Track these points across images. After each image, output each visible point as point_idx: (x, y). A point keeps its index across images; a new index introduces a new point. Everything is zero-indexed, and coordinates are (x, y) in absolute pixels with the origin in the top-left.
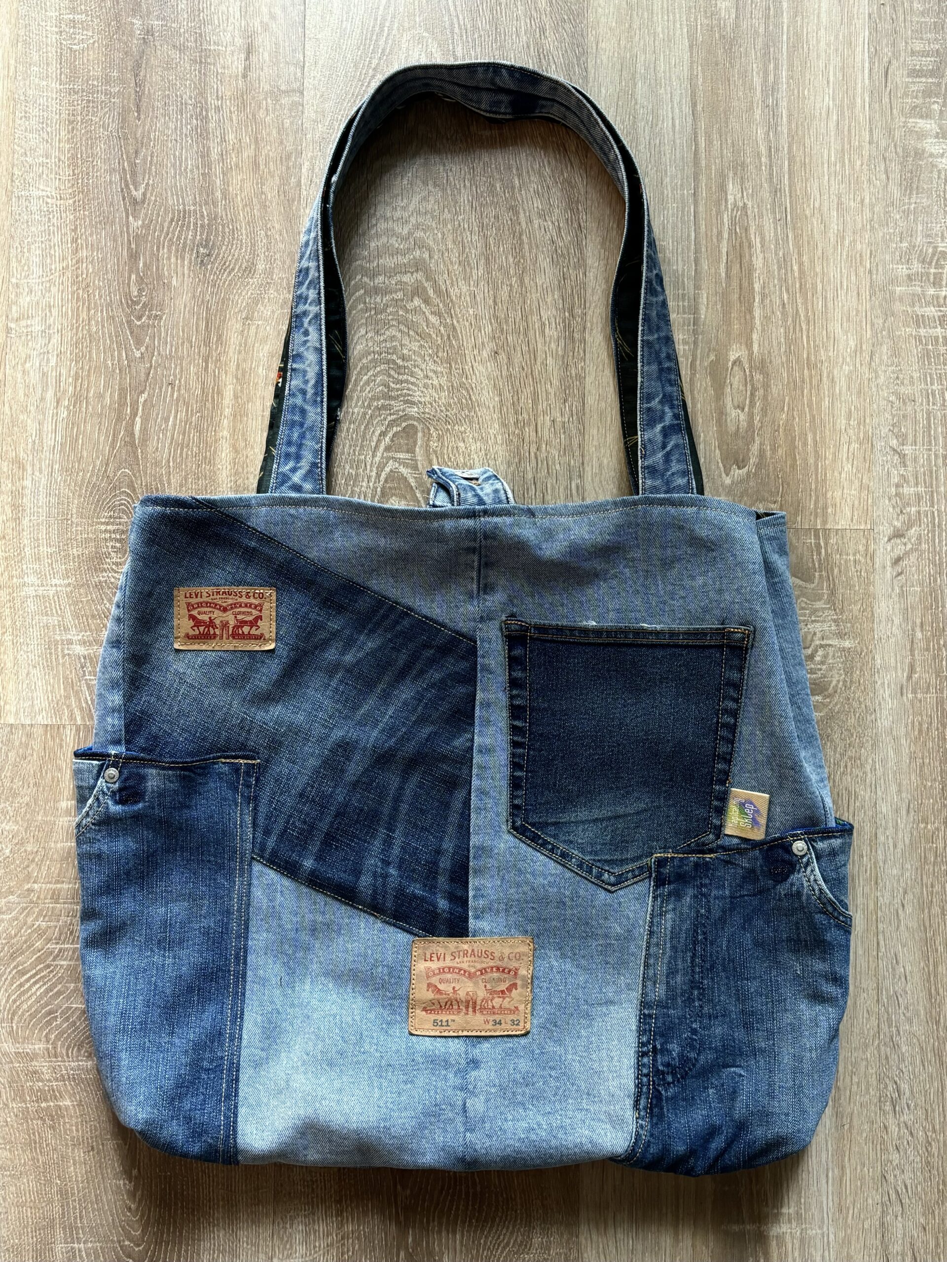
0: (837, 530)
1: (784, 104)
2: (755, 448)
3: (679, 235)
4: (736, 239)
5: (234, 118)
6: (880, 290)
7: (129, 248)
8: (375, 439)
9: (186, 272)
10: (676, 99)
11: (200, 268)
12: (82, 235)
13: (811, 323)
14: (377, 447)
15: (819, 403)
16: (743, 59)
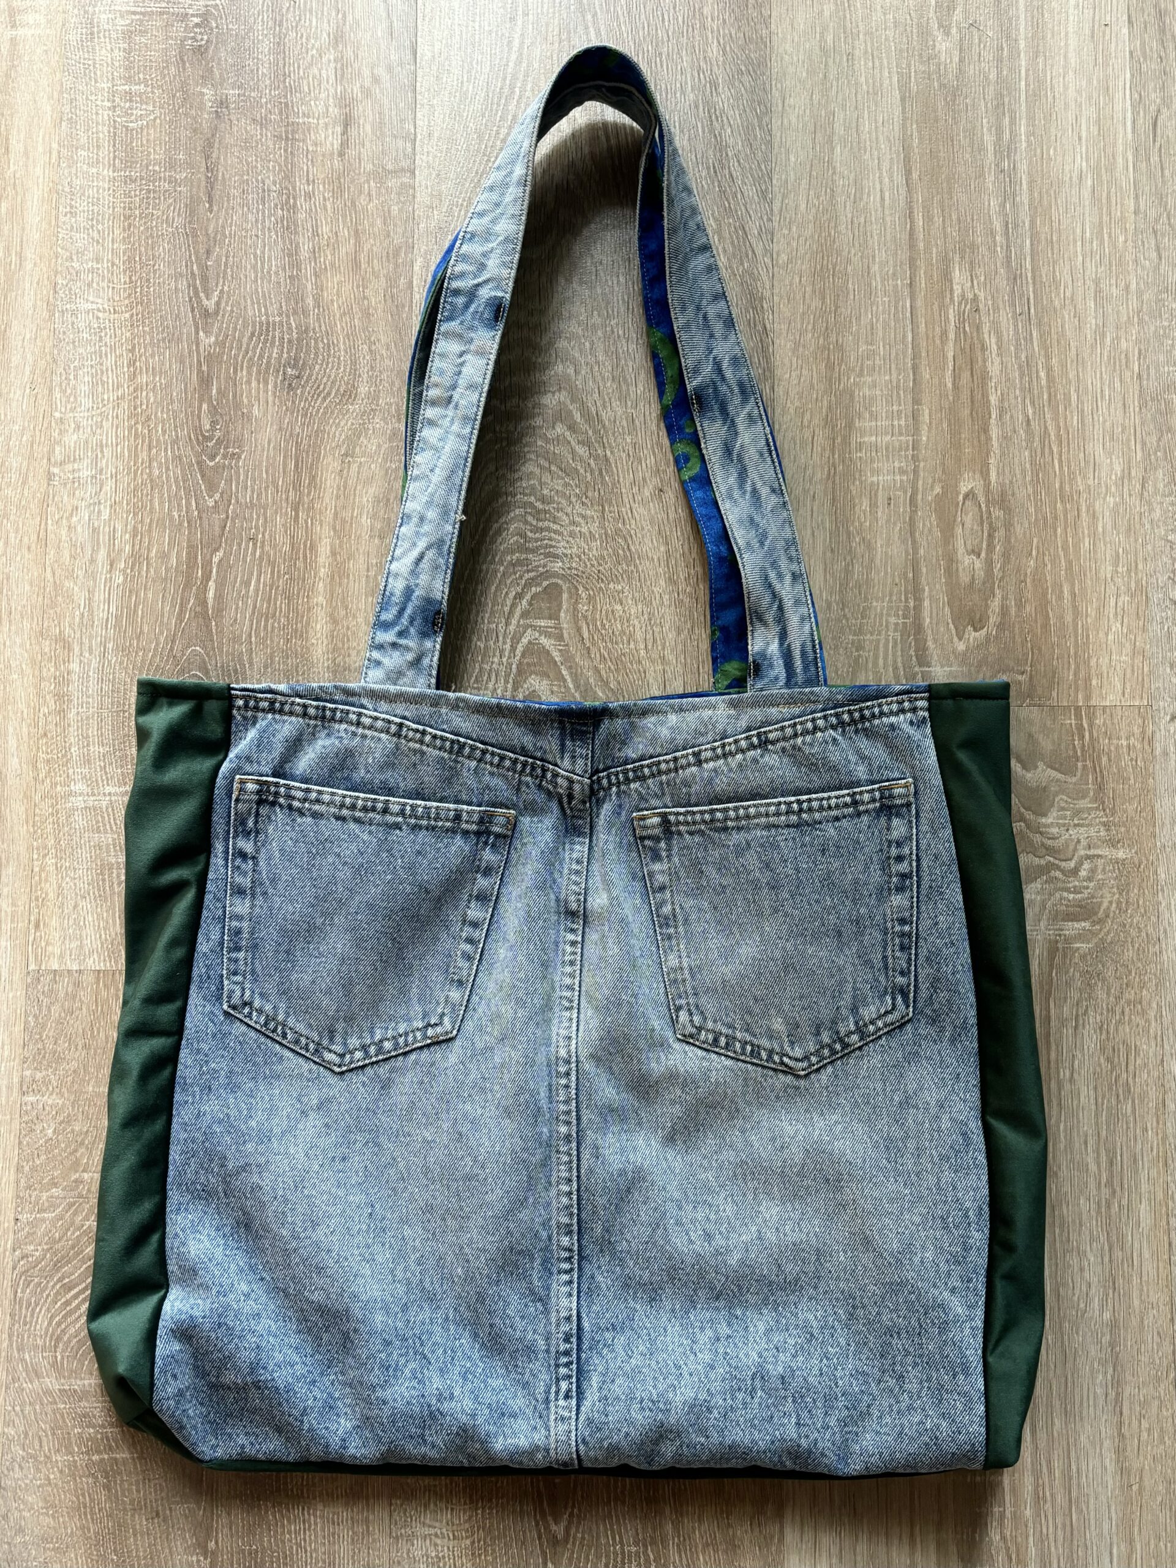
0: (1105, 707)
1: (1023, 167)
2: (995, 604)
3: (892, 336)
4: (965, 340)
5: (329, 206)
6: (1152, 400)
7: (200, 371)
8: (509, 603)
9: (270, 399)
10: (885, 166)
11: (288, 393)
12: (141, 356)
13: (1065, 443)
14: (511, 613)
15: (1076, 547)
16: (970, 114)
